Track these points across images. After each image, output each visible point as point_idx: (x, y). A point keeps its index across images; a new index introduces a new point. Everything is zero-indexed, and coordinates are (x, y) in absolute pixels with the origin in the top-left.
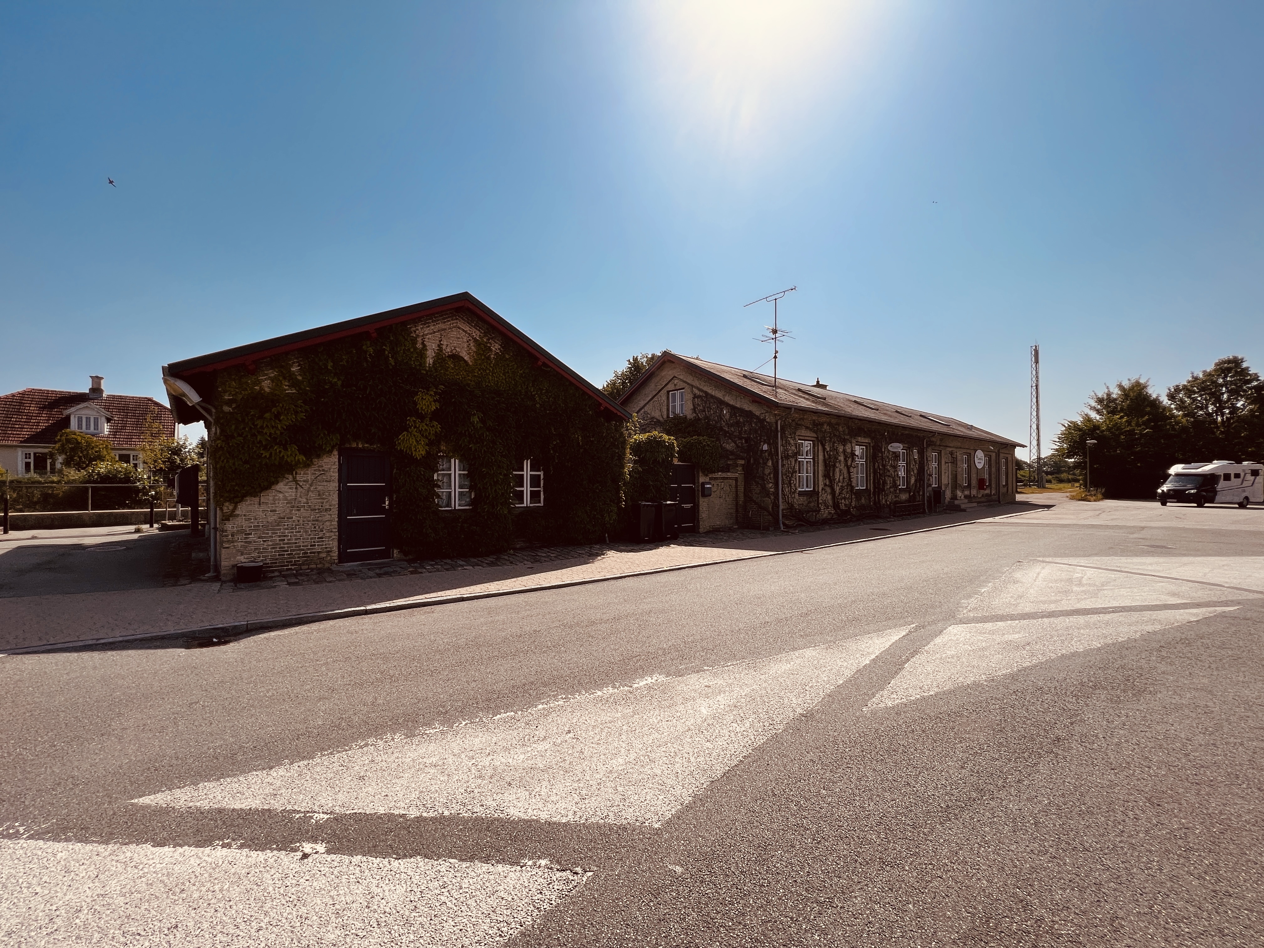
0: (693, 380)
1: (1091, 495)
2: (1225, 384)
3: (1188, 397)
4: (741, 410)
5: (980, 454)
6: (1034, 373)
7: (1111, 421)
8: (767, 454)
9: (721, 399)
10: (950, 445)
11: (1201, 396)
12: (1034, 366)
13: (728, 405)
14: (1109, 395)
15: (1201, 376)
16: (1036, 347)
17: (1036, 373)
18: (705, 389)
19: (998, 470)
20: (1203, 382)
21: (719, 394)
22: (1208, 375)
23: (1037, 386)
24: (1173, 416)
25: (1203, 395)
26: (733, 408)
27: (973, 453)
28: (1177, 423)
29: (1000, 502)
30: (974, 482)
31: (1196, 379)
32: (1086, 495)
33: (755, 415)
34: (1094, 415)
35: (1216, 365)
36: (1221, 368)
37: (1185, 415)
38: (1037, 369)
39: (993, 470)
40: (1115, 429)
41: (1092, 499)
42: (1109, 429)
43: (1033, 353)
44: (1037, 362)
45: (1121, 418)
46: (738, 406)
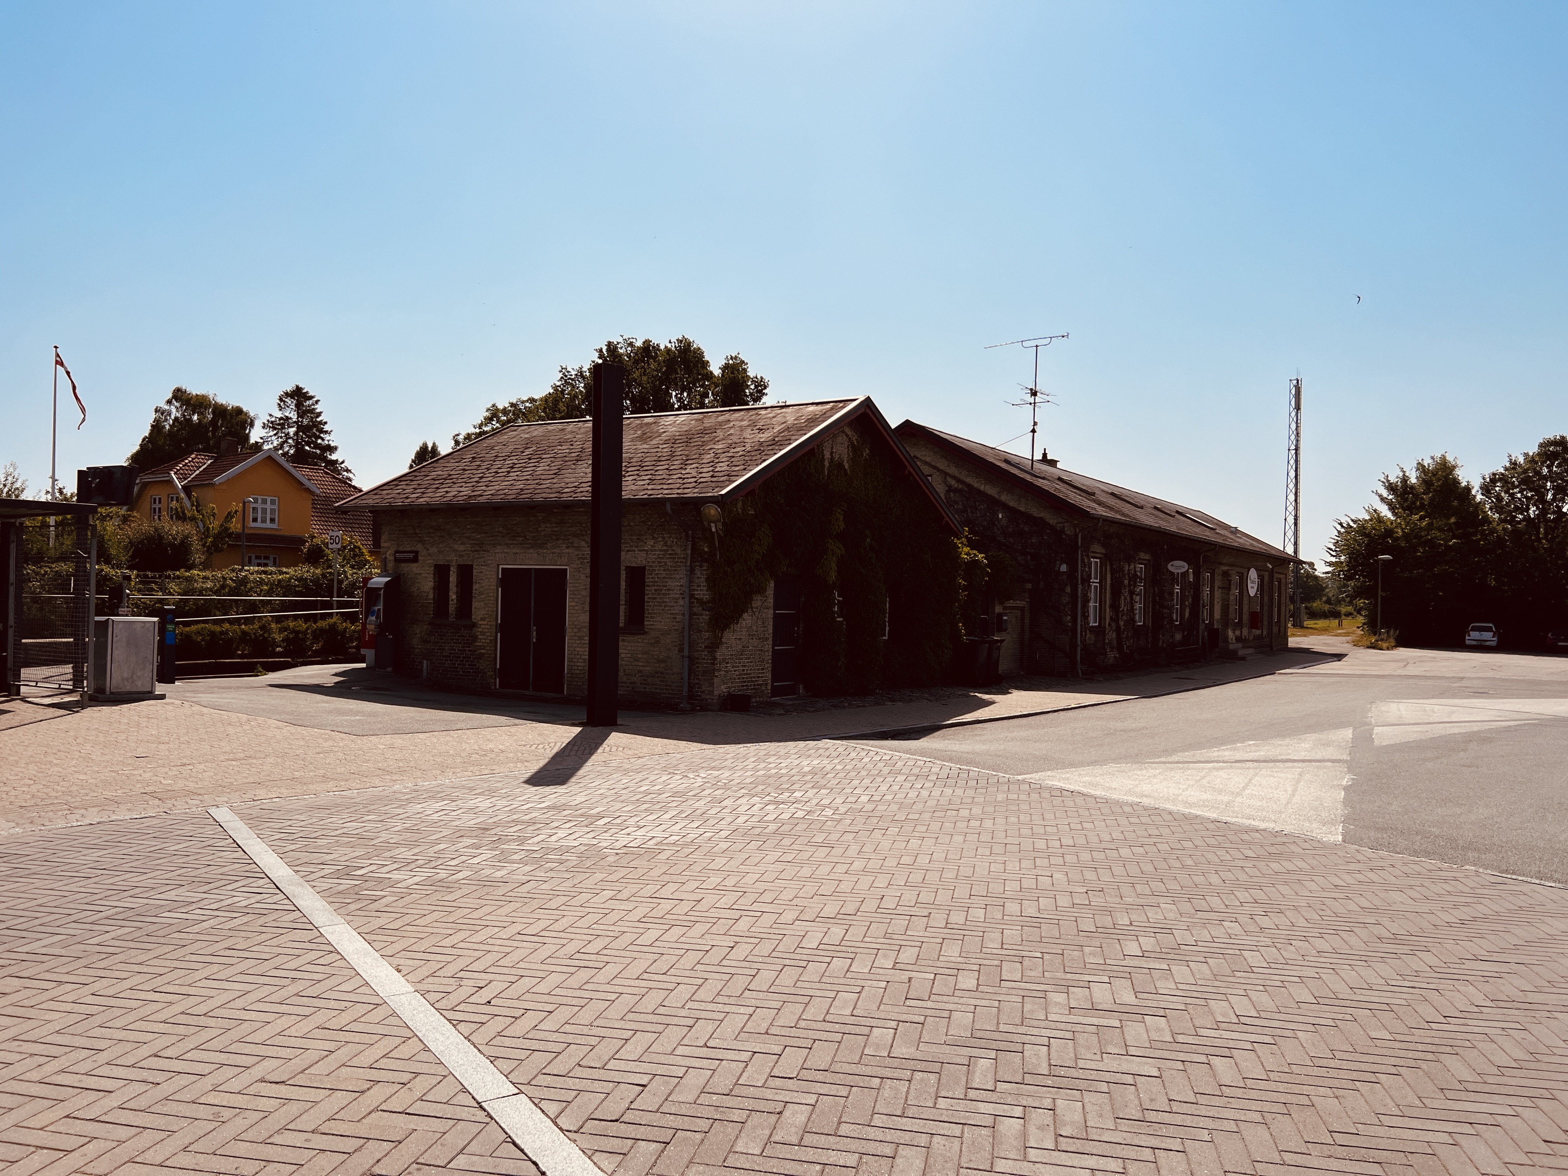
0: (948, 466)
1: (1382, 640)
2: (1551, 477)
3: (1506, 492)
4: (1028, 518)
5: (1253, 574)
6: (1294, 426)
7: (1408, 523)
8: (1064, 577)
9: (994, 498)
10: (1225, 561)
11: (1521, 492)
12: (1293, 414)
13: (1005, 507)
14: (1405, 479)
15: (1521, 460)
16: (1298, 381)
17: (1297, 427)
18: (969, 480)
19: (1271, 599)
20: (1525, 471)
21: (991, 490)
22: (1531, 460)
23: (1297, 449)
24: (1486, 520)
25: (1524, 490)
26: (1013, 513)
27: (1245, 574)
28: (1493, 531)
29: (1272, 649)
30: (1246, 617)
31: (1514, 464)
32: (1377, 641)
33: (1049, 524)
34: (1385, 512)
35: (1541, 446)
36: (1545, 453)
37: (1501, 521)
38: (1297, 420)
39: (1266, 598)
40: (1414, 536)
41: (1385, 645)
42: (1405, 536)
43: (1293, 392)
44: (1298, 408)
45: (1422, 518)
46: (1022, 509)
